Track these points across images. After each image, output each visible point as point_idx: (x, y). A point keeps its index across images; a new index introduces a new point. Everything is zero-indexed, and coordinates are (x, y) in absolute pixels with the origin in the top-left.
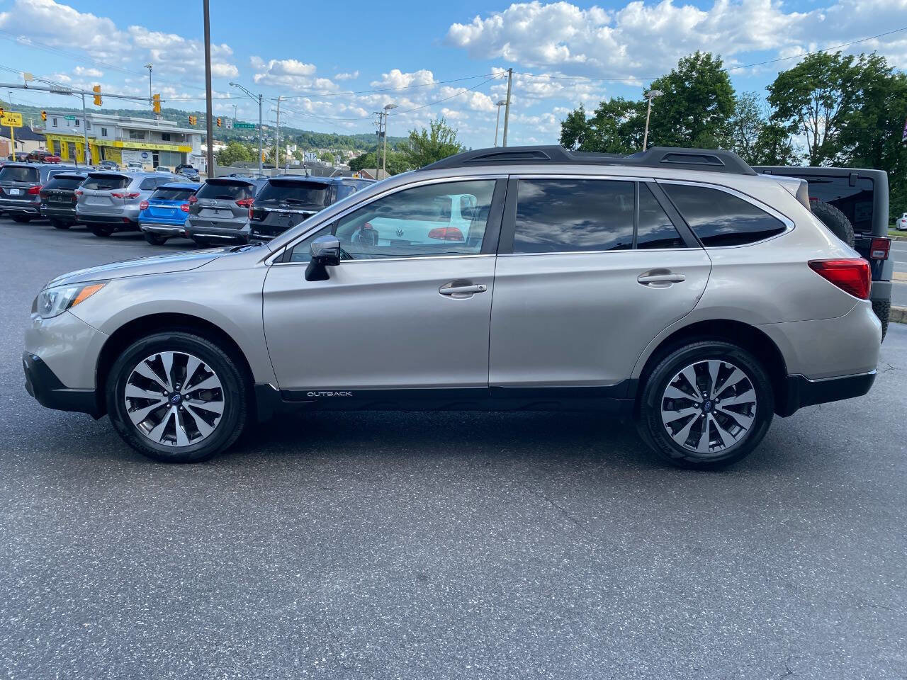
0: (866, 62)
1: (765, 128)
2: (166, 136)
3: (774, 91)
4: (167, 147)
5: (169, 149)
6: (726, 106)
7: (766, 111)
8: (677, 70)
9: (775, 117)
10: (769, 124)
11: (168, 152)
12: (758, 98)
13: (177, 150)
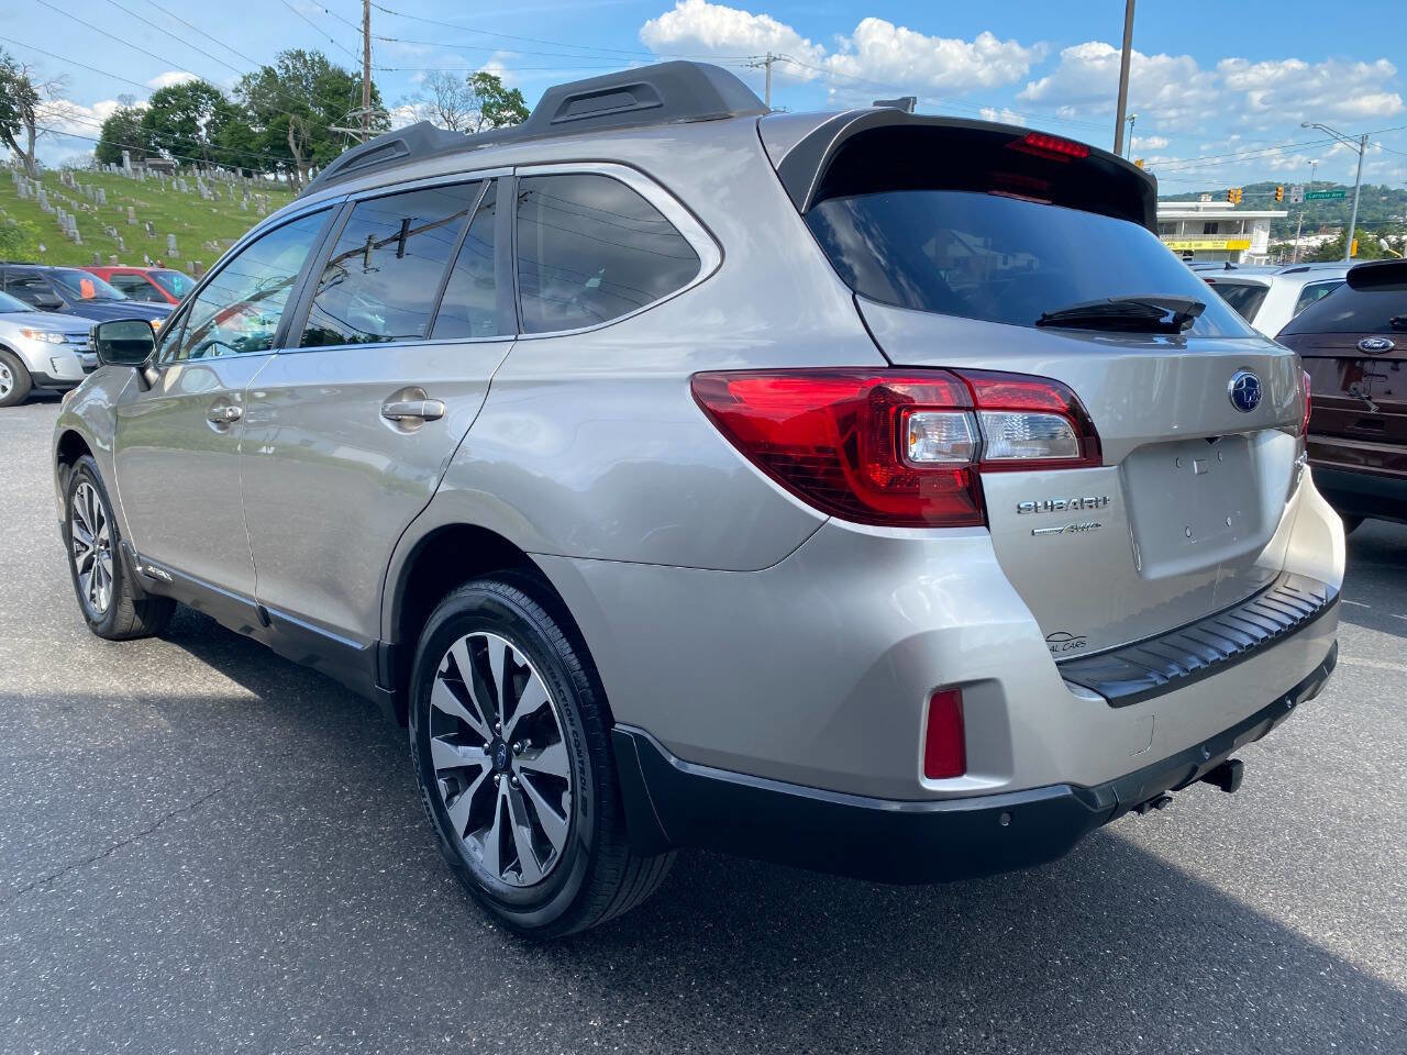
2: (1211, 227)
4: (1208, 243)
5: (1211, 248)
11: (1210, 251)
13: (1225, 248)
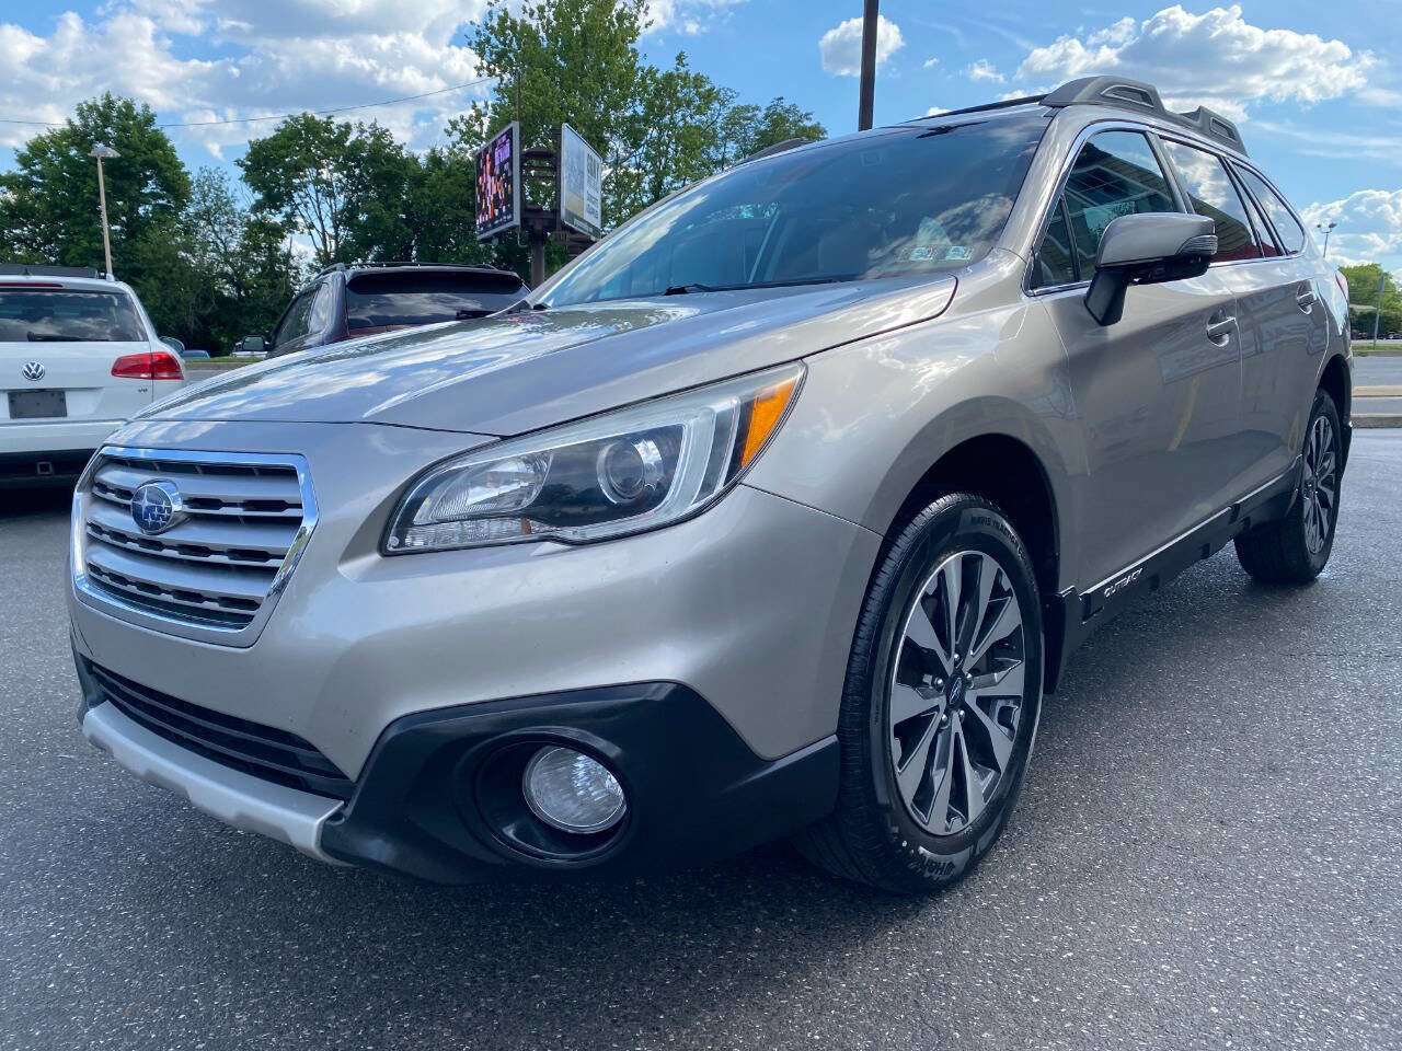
0: (367, 134)
1: (249, 224)
3: (248, 169)
6: (175, 186)
7: (244, 198)
8: (77, 122)
9: (258, 207)
10: (253, 218)
12: (226, 177)
